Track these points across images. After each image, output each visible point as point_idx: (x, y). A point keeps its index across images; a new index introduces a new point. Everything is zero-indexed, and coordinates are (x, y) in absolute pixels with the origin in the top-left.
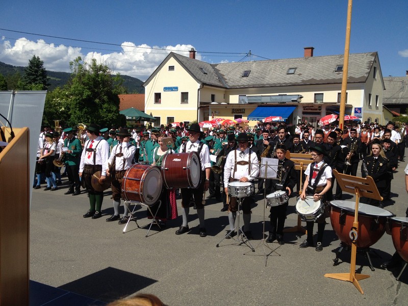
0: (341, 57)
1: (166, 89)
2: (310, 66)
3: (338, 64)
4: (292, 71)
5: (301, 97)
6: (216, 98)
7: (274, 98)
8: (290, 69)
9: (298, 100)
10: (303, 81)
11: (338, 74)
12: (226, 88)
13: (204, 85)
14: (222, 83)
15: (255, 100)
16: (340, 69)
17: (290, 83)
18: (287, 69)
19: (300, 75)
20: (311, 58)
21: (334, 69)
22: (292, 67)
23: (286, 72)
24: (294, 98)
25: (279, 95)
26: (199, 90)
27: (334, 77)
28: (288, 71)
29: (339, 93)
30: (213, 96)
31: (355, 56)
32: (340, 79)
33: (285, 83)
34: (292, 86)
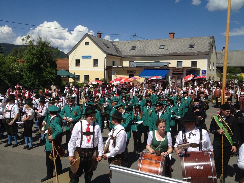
0: (192, 39)
1: (83, 57)
2: (173, 44)
3: (191, 43)
4: (162, 47)
5: (170, 64)
6: (115, 63)
7: (153, 64)
9: (168, 66)
10: (170, 53)
11: (191, 49)
12: (121, 57)
13: (108, 55)
14: (118, 53)
15: (141, 65)
17: (162, 54)
18: (159, 46)
19: (167, 49)
20: (173, 39)
21: (188, 47)
22: (163, 45)
24: (165, 64)
25: (155, 62)
26: (105, 58)
27: (189, 51)
29: (192, 61)
30: (113, 62)
31: (201, 38)
32: (193, 53)
33: (158, 55)
34: (163, 56)
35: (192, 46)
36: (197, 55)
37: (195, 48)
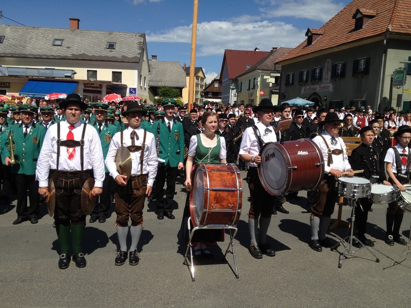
0: (110, 34)
2: (78, 39)
3: (109, 41)
4: (58, 43)
5: (75, 73)
7: (43, 71)
8: (56, 40)
9: (72, 76)
10: (73, 55)
11: (111, 51)
15: (18, 72)
17: (59, 56)
18: (52, 40)
19: (68, 47)
20: (77, 30)
21: (105, 46)
22: (58, 38)
23: (51, 42)
24: (67, 73)
25: (46, 69)
27: (107, 55)
28: (54, 42)
29: (113, 72)
31: (125, 35)
32: (114, 57)
33: (52, 56)
34: (62, 59)
35: (111, 46)
36: (122, 62)
37: (118, 49)
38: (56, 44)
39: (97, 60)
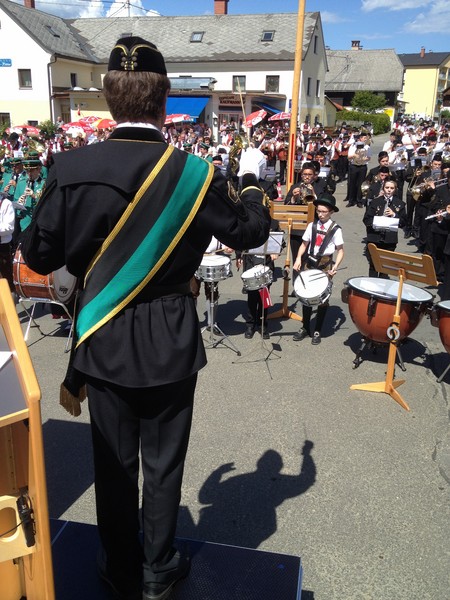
0: (268, 18)
2: (224, 29)
3: (266, 29)
4: (197, 37)
5: (215, 82)
6: (79, 79)
8: (195, 33)
9: (211, 87)
10: (215, 54)
11: (265, 45)
12: (94, 63)
13: (57, 56)
14: (86, 53)
16: (268, 37)
17: (197, 57)
18: (190, 34)
19: (210, 44)
20: (224, 17)
21: (259, 38)
22: (198, 30)
23: (188, 38)
24: (204, 82)
25: (181, 77)
26: (49, 65)
27: (261, 51)
28: (191, 37)
29: (267, 77)
30: (73, 76)
31: (289, 17)
32: (269, 54)
33: (188, 57)
34: (200, 61)
36: (280, 60)
37: (276, 40)
38: (195, 39)
39: (245, 61)
